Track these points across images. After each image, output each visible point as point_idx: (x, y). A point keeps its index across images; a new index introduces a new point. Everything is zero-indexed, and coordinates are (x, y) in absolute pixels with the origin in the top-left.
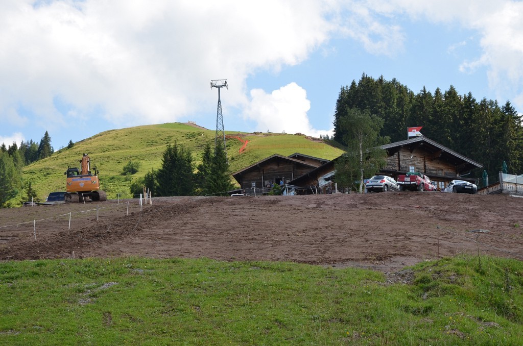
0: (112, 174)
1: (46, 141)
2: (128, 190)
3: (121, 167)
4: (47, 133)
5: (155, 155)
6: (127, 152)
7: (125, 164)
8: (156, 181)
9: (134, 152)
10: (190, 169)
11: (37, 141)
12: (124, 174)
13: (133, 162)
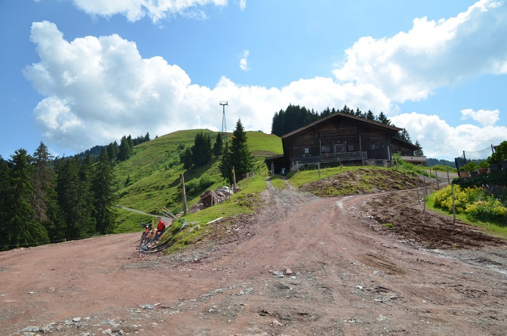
0: (173, 149)
1: (147, 136)
2: (178, 156)
3: (176, 146)
4: (148, 133)
5: (192, 141)
6: (180, 140)
7: (179, 145)
8: (191, 152)
9: (183, 140)
10: (209, 145)
11: (144, 136)
12: (178, 149)
13: (182, 144)
